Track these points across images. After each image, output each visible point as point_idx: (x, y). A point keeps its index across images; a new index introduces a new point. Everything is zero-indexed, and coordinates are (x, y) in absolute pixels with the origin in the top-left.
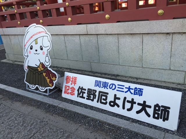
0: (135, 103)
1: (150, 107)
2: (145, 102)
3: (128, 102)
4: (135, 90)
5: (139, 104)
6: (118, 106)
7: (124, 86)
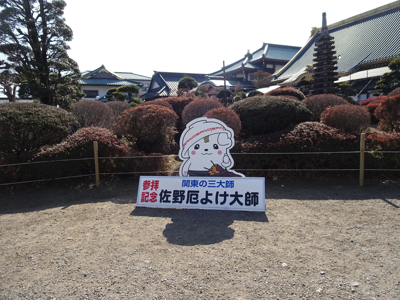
0: (228, 195)
1: (241, 196)
2: (237, 193)
3: (221, 195)
4: (226, 183)
5: (232, 196)
6: (211, 202)
7: (215, 181)
